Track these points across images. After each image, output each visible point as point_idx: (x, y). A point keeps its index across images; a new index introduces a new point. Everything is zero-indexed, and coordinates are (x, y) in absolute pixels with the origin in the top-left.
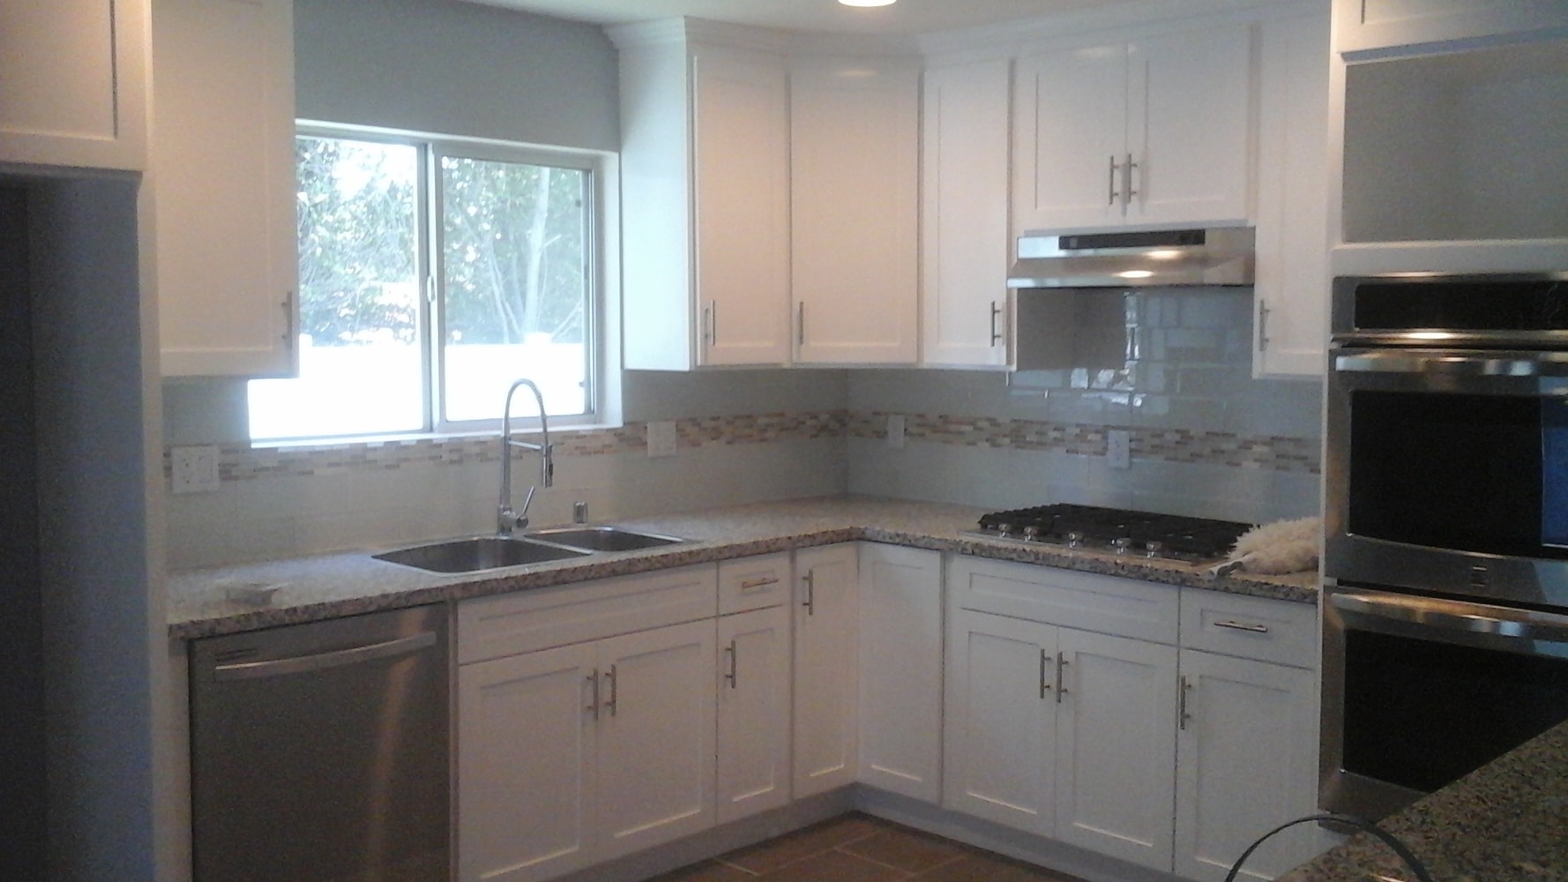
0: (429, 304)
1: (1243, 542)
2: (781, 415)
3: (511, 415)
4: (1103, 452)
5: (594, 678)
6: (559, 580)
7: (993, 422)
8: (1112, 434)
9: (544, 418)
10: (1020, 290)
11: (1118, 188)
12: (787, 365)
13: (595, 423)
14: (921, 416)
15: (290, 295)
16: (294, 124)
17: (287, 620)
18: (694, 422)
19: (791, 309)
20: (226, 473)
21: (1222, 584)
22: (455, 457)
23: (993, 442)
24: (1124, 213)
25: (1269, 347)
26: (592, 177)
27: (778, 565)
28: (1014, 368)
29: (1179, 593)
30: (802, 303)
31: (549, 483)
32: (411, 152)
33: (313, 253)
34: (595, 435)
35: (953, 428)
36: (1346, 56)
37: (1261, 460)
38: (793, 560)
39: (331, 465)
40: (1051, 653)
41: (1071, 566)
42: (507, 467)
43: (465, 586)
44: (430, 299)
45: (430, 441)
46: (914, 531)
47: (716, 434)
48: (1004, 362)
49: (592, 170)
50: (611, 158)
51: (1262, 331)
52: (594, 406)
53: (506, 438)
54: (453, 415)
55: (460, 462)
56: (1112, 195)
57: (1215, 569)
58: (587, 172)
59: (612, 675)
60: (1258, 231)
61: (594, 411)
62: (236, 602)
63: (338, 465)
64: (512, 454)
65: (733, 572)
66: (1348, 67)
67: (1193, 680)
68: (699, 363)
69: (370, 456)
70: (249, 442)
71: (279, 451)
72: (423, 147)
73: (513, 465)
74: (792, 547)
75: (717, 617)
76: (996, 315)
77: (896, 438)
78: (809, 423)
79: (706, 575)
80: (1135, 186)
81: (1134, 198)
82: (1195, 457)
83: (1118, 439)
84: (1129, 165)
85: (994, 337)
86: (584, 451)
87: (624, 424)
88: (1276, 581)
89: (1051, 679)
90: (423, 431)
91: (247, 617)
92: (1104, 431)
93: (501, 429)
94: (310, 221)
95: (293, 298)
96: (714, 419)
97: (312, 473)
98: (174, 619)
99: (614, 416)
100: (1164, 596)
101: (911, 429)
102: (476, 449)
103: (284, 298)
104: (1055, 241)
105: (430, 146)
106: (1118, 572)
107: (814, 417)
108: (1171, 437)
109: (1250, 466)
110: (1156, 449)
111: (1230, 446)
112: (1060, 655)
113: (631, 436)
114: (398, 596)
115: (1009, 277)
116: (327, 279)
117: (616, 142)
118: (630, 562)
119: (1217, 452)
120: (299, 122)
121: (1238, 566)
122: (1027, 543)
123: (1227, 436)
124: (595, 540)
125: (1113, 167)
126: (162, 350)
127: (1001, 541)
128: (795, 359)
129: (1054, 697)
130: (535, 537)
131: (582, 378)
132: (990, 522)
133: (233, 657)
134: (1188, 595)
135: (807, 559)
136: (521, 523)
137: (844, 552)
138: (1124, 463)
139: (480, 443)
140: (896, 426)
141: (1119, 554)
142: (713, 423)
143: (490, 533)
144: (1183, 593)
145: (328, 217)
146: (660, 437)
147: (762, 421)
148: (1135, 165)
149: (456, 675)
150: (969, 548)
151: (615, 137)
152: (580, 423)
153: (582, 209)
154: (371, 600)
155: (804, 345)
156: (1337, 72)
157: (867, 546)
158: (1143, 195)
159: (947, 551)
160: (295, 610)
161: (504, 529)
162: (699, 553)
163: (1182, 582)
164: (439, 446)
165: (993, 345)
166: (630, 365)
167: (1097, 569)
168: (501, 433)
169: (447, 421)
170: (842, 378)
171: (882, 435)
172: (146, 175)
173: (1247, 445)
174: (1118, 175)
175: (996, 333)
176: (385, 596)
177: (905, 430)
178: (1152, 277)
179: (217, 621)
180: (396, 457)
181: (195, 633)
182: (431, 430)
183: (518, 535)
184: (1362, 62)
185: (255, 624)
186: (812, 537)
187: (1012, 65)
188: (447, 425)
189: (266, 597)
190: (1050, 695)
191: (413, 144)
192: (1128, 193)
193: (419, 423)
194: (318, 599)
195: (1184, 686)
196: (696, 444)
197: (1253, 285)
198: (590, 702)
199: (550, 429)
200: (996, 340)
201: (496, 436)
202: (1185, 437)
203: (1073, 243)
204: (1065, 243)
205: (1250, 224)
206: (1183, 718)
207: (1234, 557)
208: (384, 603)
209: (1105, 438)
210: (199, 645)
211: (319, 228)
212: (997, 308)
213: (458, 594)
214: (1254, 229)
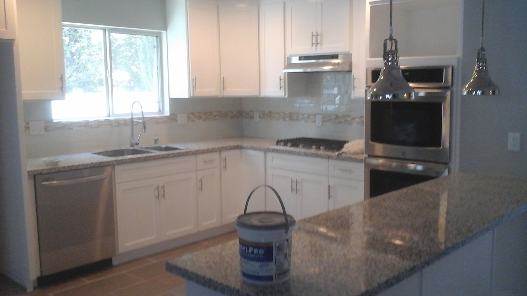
0: (108, 78)
1: (346, 146)
2: (221, 112)
3: (133, 112)
4: (315, 121)
5: (158, 188)
6: (146, 159)
7: (284, 113)
8: (317, 116)
9: (142, 113)
10: (288, 73)
11: (314, 42)
12: (220, 96)
13: (161, 114)
14: (263, 112)
15: (62, 75)
16: (62, 23)
17: (63, 170)
18: (193, 114)
19: (221, 78)
20: (46, 129)
21: (339, 158)
22: (117, 124)
23: (284, 119)
24: (316, 49)
25: (356, 89)
26: (159, 38)
27: (216, 156)
28: (287, 96)
29: (328, 161)
30: (224, 77)
31: (145, 131)
32: (101, 32)
33: (83, 63)
34: (161, 118)
35: (273, 115)
36: (371, 3)
37: (358, 123)
38: (220, 154)
39: (78, 127)
40: (294, 179)
41: (299, 154)
42: (132, 128)
43: (116, 161)
44: (108, 77)
45: (108, 120)
46: (257, 145)
47: (200, 118)
48: (284, 94)
49: (158, 36)
50: (164, 33)
51: (353, 85)
52: (161, 109)
53: (132, 119)
54: (116, 112)
55: (118, 126)
56: (313, 44)
57: (337, 153)
58: (157, 37)
59: (163, 187)
60: (353, 55)
61: (161, 111)
62: (48, 165)
63: (80, 126)
64: (134, 123)
65: (200, 157)
66: (371, 7)
67: (332, 185)
68: (191, 95)
69: (90, 124)
70: (53, 120)
71: (62, 122)
72: (104, 30)
73: (135, 127)
74: (220, 150)
75: (196, 171)
76: (281, 81)
77: (257, 119)
78: (230, 114)
79: (192, 158)
80: (319, 41)
81: (319, 45)
82: (340, 122)
83: (319, 119)
84: (317, 35)
85: (280, 87)
86: (157, 123)
87: (170, 114)
88: (353, 156)
89: (294, 187)
90: (107, 117)
91: (51, 169)
92: (315, 115)
93: (130, 116)
94: (81, 52)
95: (63, 77)
96: (199, 113)
97: (72, 129)
98: (29, 169)
99: (167, 113)
100: (324, 162)
101: (261, 116)
102: (123, 122)
103: (60, 77)
104: (298, 58)
105: (107, 29)
106: (312, 155)
107: (232, 112)
108: (334, 117)
109: (355, 125)
110: (329, 120)
111: (349, 119)
112: (297, 180)
113: (172, 118)
114: (96, 163)
115: (284, 69)
116: (87, 71)
117: (165, 28)
118: (168, 155)
119: (346, 121)
120: (63, 23)
121: (343, 152)
122: (288, 148)
123: (349, 116)
124: (159, 149)
125: (313, 36)
126: (23, 92)
127: (281, 147)
128: (222, 94)
129: (295, 192)
130: (142, 148)
131: (157, 101)
132: (278, 142)
133: (47, 180)
134: (330, 161)
135: (224, 154)
136: (137, 144)
137: (237, 152)
138: (321, 124)
139: (125, 120)
140: (256, 115)
141: (313, 150)
142: (198, 114)
143: (128, 147)
144: (329, 160)
145: (87, 51)
146: (182, 118)
147: (215, 114)
148: (319, 35)
149: (115, 187)
150: (271, 150)
151: (165, 27)
152: (157, 114)
153: (156, 49)
154: (88, 165)
155: (225, 90)
156: (368, 8)
157: (243, 151)
158: (321, 44)
159: (266, 151)
160: (65, 167)
161: (132, 146)
162: (189, 152)
163: (329, 157)
164: (111, 121)
165: (280, 89)
166: (172, 97)
167: (306, 155)
168: (130, 117)
169: (114, 114)
170: (240, 100)
171: (252, 118)
172: (16, 41)
173: (354, 119)
174: (314, 38)
175: (281, 86)
176: (92, 163)
177: (259, 116)
178: (332, 69)
179: (42, 170)
180: (98, 124)
181: (35, 173)
182: (109, 116)
183: (136, 147)
184: (375, 5)
185: (53, 171)
186: (226, 147)
187: (285, 4)
188: (114, 115)
189: (57, 163)
190: (294, 192)
191: (101, 29)
192: (317, 44)
193: (106, 114)
194: (72, 164)
195: (329, 188)
196: (193, 121)
197: (351, 71)
198: (157, 195)
199: (145, 116)
200: (281, 88)
201: (129, 119)
202: (337, 117)
203: (303, 58)
204: (300, 58)
205: (351, 52)
206: (329, 197)
207: (344, 150)
208: (92, 165)
209: (315, 117)
210: (37, 177)
211: (84, 54)
212: (281, 78)
213: (114, 163)
214: (351, 54)
